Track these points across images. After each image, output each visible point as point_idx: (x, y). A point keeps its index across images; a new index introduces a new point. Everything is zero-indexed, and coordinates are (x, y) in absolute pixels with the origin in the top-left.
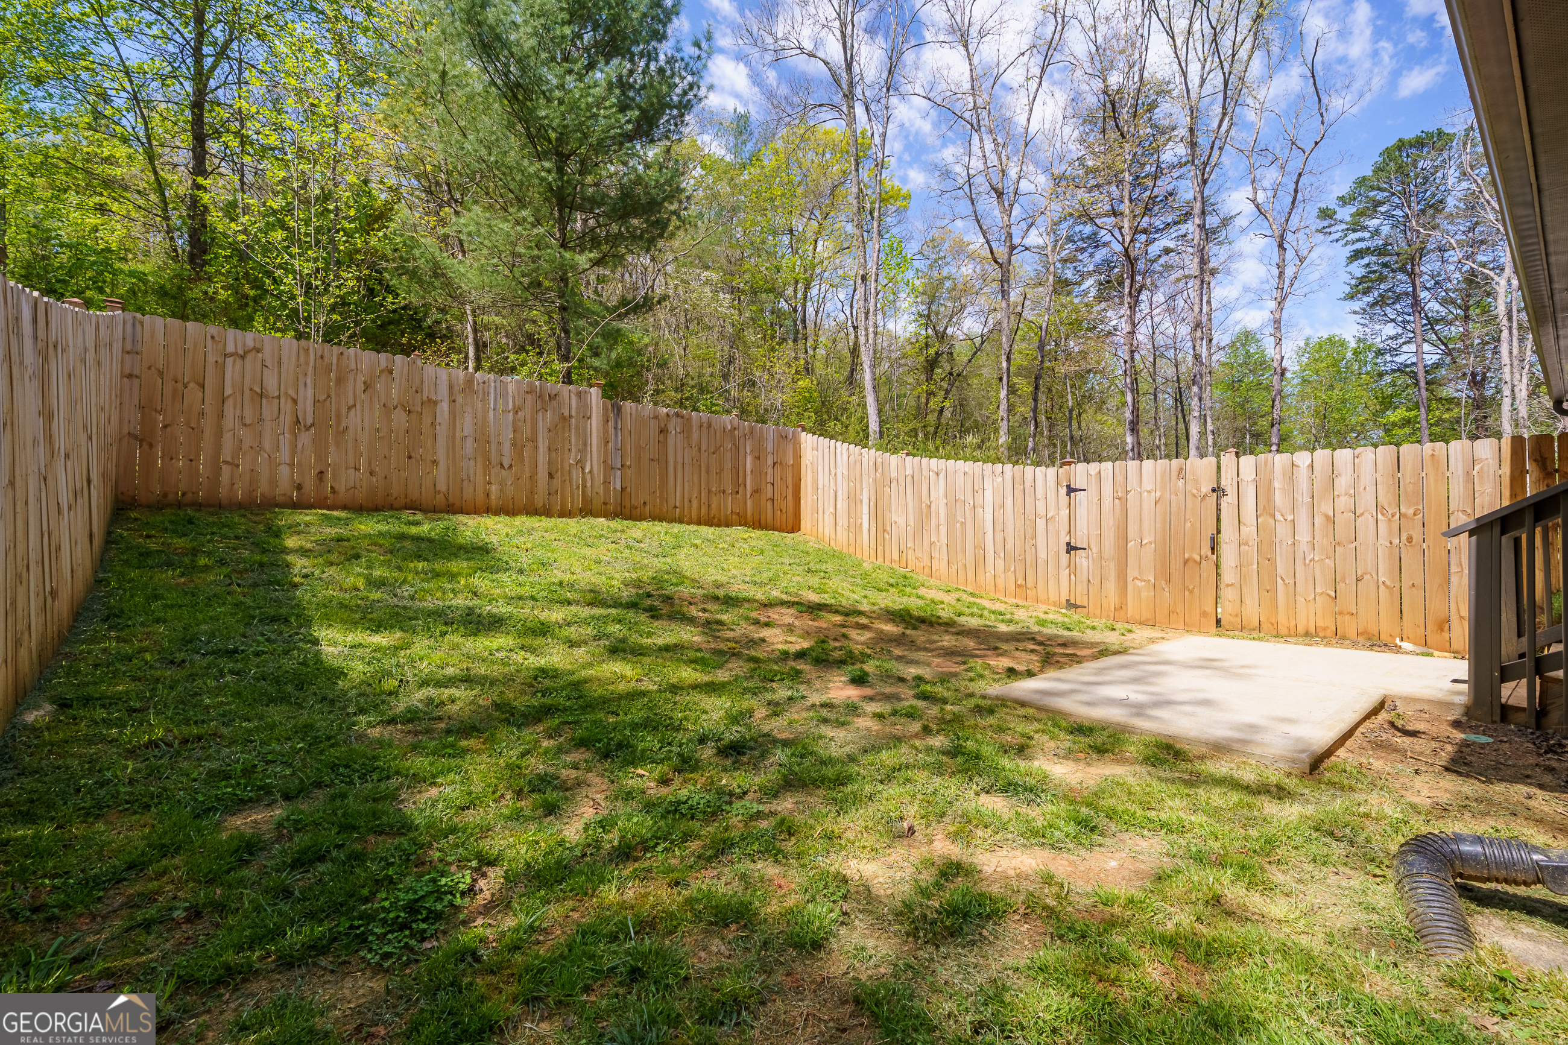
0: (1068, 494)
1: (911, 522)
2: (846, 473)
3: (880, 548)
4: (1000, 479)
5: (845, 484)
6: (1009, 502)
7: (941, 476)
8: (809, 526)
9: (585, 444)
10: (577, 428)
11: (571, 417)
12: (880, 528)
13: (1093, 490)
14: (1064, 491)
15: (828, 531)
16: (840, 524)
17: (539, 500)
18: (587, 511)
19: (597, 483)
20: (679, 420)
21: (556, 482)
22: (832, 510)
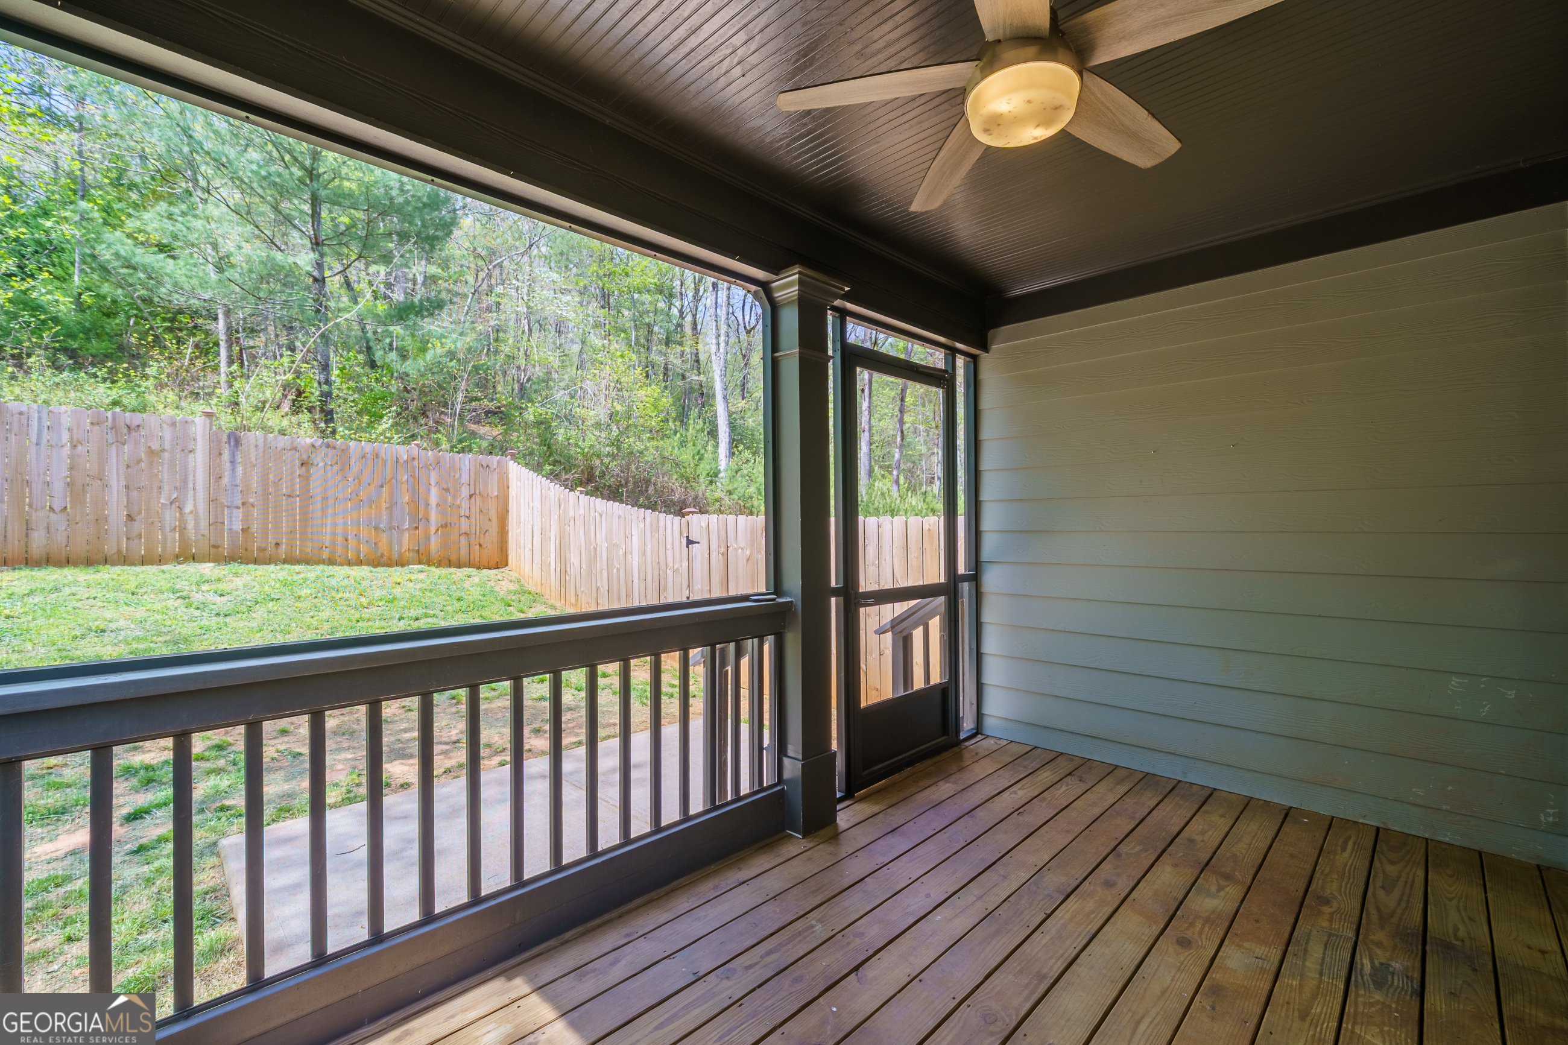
0: (688, 547)
1: (584, 566)
2: (539, 507)
3: (563, 589)
4: (642, 525)
5: (539, 520)
6: (648, 549)
7: (603, 517)
8: (514, 562)
9: (185, 481)
10: (172, 463)
11: (163, 450)
12: (563, 570)
13: (704, 542)
14: (684, 541)
15: (527, 568)
16: (535, 562)
17: (109, 549)
18: (187, 555)
19: (204, 524)
20: (331, 452)
21: (139, 526)
22: (530, 546)
